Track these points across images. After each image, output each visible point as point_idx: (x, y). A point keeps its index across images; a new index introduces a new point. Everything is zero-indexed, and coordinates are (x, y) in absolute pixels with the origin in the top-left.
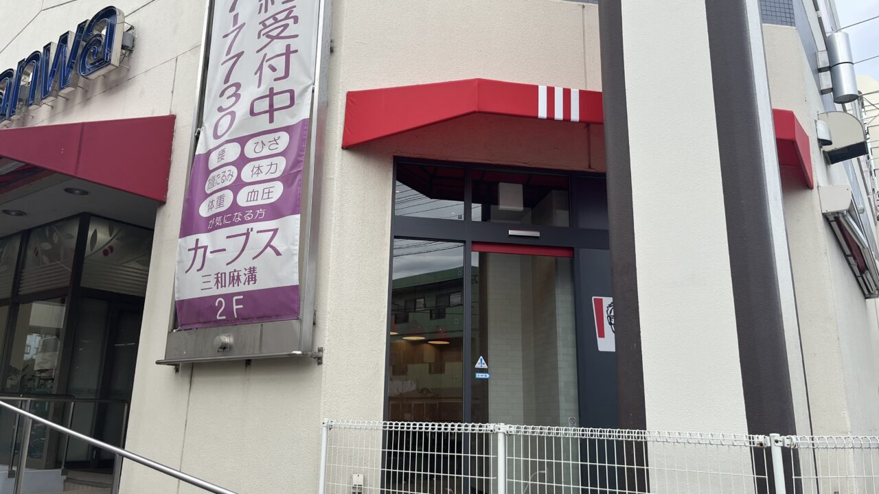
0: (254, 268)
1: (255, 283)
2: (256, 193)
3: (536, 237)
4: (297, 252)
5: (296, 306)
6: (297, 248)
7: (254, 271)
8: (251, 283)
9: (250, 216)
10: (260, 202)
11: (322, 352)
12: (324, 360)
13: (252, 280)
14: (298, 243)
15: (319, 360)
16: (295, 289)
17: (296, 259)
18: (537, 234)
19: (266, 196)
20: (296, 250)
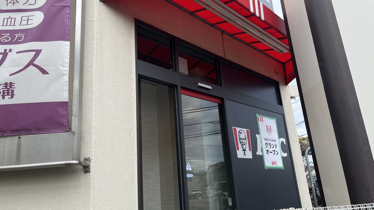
0: (11, 83)
1: (12, 97)
2: (13, 20)
3: (209, 89)
4: (68, 73)
5: (65, 120)
6: (67, 69)
7: (11, 87)
8: (6, 97)
9: (7, 39)
10: (17, 27)
11: (90, 161)
12: (92, 169)
13: (8, 95)
14: (68, 65)
15: (86, 169)
16: (64, 104)
17: (66, 78)
18: (210, 87)
19: (24, 23)
20: (66, 71)
